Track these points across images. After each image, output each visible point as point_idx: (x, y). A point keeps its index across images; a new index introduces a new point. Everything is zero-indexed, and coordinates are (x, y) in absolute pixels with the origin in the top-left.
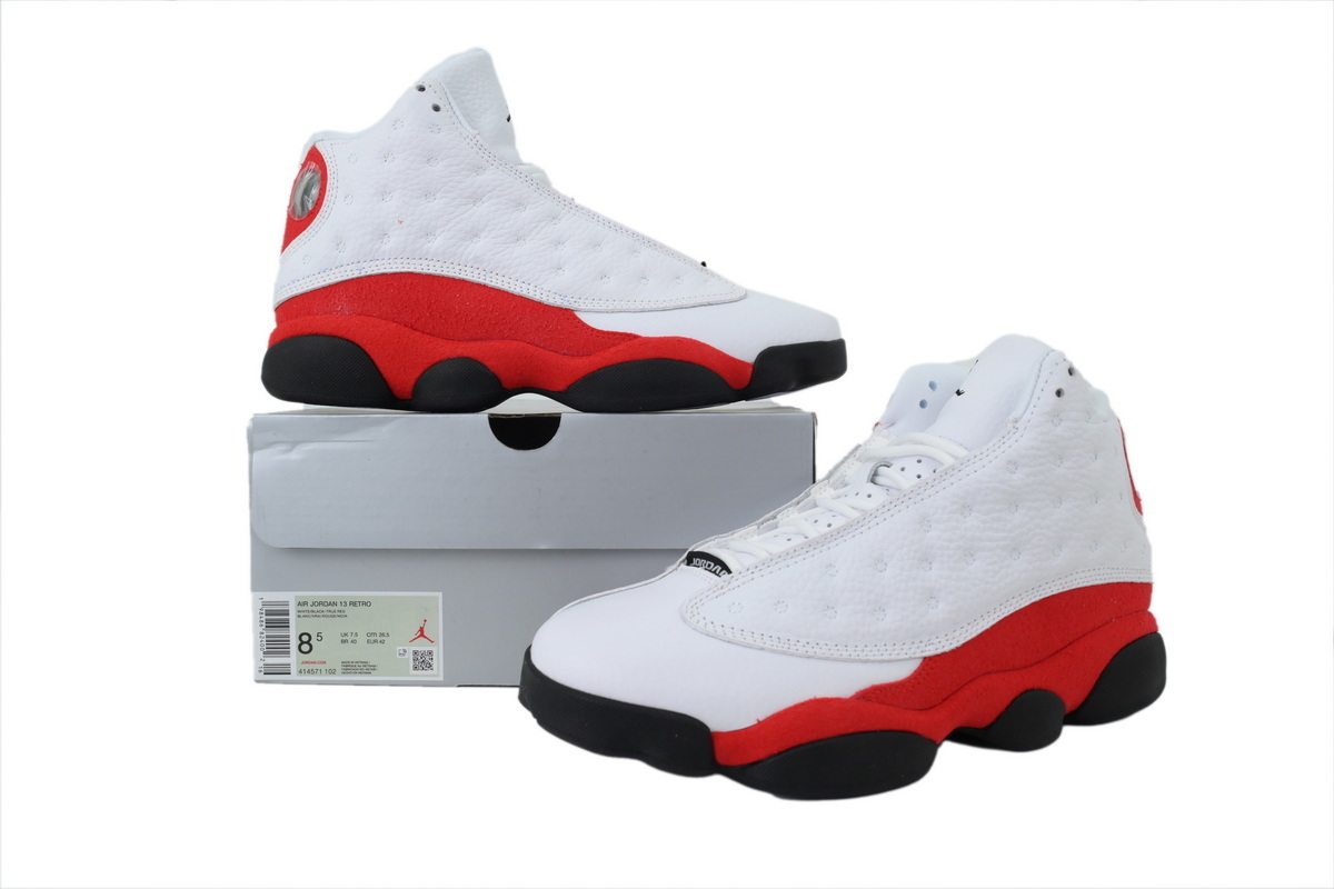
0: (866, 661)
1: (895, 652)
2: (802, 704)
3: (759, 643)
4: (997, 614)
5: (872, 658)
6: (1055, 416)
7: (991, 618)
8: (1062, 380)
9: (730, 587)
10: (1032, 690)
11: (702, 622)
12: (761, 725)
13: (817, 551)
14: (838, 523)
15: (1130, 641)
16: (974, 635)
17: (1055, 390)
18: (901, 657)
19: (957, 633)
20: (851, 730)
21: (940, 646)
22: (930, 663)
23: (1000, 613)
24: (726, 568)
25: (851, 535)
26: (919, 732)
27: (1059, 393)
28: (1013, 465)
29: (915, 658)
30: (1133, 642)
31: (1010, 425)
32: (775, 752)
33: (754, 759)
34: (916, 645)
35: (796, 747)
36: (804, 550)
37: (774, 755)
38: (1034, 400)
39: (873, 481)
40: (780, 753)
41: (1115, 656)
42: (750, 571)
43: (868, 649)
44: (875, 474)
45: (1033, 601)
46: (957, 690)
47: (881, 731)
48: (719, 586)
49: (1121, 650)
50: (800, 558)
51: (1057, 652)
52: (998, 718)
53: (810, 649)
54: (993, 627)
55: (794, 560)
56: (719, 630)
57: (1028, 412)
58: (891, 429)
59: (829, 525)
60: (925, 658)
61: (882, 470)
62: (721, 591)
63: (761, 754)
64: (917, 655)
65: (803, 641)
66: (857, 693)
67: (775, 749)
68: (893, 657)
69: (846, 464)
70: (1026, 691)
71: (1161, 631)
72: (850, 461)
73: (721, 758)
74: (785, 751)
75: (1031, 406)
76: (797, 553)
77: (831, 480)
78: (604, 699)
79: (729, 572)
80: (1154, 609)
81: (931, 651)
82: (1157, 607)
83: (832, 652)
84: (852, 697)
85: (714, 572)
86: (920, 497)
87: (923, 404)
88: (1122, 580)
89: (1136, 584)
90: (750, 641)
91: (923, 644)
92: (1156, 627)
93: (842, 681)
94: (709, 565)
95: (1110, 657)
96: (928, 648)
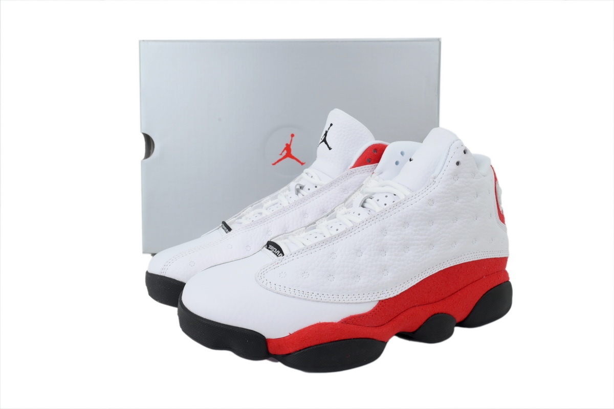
0: (348, 303)
1: (364, 298)
2: (313, 326)
3: (293, 294)
4: (419, 278)
5: (351, 302)
6: (455, 175)
7: (417, 279)
8: (460, 156)
9: (282, 263)
10: (438, 314)
11: (265, 282)
12: (292, 337)
13: (327, 245)
14: (342, 229)
15: (492, 287)
16: (406, 289)
17: (456, 162)
18: (367, 301)
19: (398, 288)
20: (337, 339)
21: (388, 295)
22: (382, 303)
23: (421, 277)
24: (282, 252)
25: (345, 237)
26: (375, 338)
27: (458, 163)
28: (431, 201)
29: (374, 301)
30: (494, 287)
31: (431, 180)
32: (298, 350)
33: (288, 352)
34: (375, 295)
35: (308, 347)
36: (320, 245)
37: (297, 351)
38: (445, 167)
39: (363, 206)
40: (300, 350)
41: (484, 295)
42: (292, 255)
43: (350, 297)
44: (365, 202)
45: (439, 270)
46: (397, 316)
47: (354, 339)
48: (276, 263)
49: (487, 292)
50: (318, 249)
51: (453, 294)
52: (420, 327)
53: (319, 298)
54: (417, 284)
55: (315, 250)
56: (273, 286)
57: (442, 173)
58: (380, 176)
59: (337, 230)
60: (380, 301)
61: (369, 200)
62: (277, 265)
63: (291, 350)
64: (375, 300)
65: (315, 293)
66: (342, 320)
67: (298, 348)
68: (362, 301)
69: (354, 195)
70: (435, 314)
71: (510, 280)
72: (357, 193)
73: (271, 351)
74: (303, 349)
75: (443, 170)
76: (317, 246)
77: (346, 203)
78: (213, 322)
79: (283, 255)
80: (508, 269)
81: (383, 297)
82: (509, 268)
83: (330, 299)
84: (339, 322)
85: (276, 254)
86: (382, 217)
87: (397, 163)
88: (489, 257)
89: (498, 258)
90: (288, 293)
91: (379, 294)
92: (508, 278)
93: (334, 314)
94: (275, 250)
95: (481, 295)
96: (382, 295)
